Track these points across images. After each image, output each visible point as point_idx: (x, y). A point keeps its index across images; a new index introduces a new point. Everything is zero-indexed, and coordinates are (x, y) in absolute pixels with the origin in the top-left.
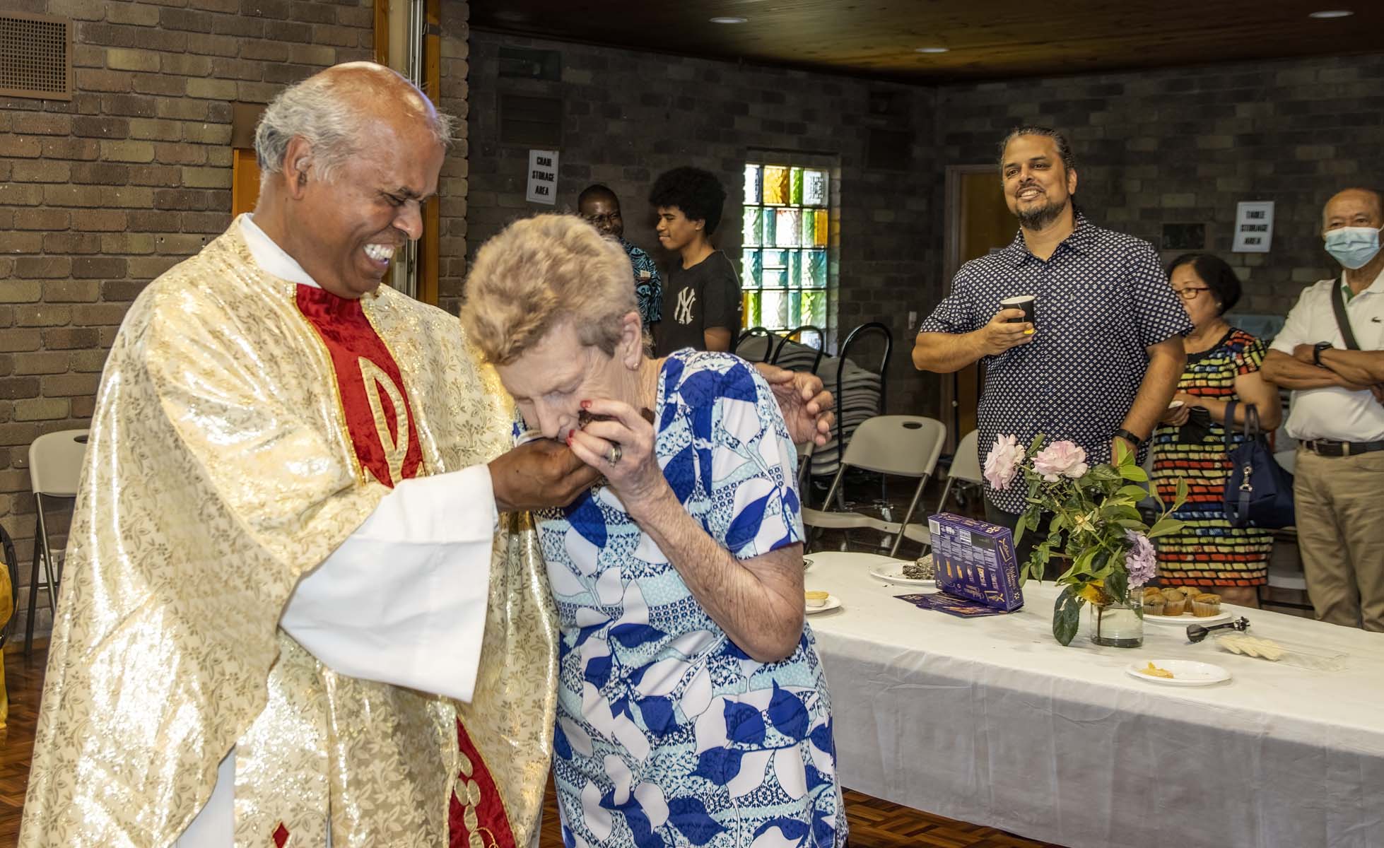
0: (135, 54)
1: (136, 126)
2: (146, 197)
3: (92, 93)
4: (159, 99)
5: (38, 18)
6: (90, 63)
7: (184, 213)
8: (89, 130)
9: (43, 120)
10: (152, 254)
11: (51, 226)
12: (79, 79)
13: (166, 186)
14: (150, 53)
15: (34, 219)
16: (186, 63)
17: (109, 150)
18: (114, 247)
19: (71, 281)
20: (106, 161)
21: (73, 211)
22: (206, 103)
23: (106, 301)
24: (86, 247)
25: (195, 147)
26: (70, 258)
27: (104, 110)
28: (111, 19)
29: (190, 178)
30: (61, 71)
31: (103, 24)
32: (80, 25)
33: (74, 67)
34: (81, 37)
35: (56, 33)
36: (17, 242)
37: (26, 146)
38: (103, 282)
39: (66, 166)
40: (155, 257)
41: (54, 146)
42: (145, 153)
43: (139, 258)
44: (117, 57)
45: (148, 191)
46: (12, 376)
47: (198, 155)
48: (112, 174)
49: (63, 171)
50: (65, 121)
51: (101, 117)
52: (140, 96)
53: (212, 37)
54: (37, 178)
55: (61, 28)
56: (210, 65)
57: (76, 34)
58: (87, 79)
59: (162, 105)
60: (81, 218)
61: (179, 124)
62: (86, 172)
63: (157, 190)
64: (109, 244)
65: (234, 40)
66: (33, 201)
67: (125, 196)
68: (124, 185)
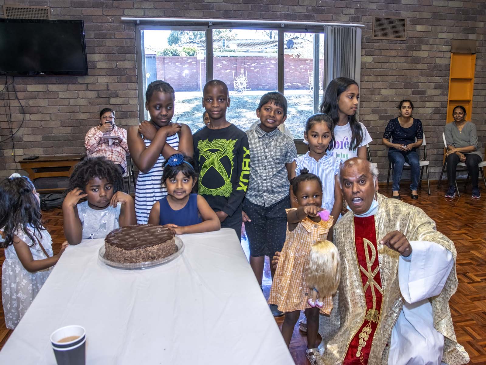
0: (424, 27)
1: (423, 47)
2: (425, 66)
3: (412, 38)
4: (430, 39)
5: (398, 18)
6: (411, 29)
7: (436, 71)
8: (411, 48)
9: (398, 46)
10: (426, 82)
11: (399, 75)
12: (408, 34)
13: (431, 63)
14: (428, 26)
15: (395, 73)
16: (439, 29)
17: (415, 54)
18: (416, 80)
19: (404, 89)
20: (415, 57)
21: (405, 70)
22: (444, 40)
23: (413, 95)
24: (408, 80)
25: (440, 52)
26: (404, 83)
27: (415, 43)
28: (418, 17)
29: (438, 61)
30: (403, 32)
31: (416, 18)
32: (409, 19)
33: (407, 31)
34: (409, 22)
35: (402, 22)
36: (389, 79)
37: (393, 53)
38: (412, 90)
39: (404, 58)
40: (427, 83)
41: (400, 53)
42: (425, 54)
43: (423, 83)
44: (419, 28)
45: (426, 65)
46: (387, 114)
47: (441, 55)
48: (416, 60)
49: (403, 59)
50: (404, 46)
51: (414, 44)
52: (425, 38)
53: (447, 21)
54: (396, 62)
55: (404, 20)
56: (446, 29)
57: (408, 22)
58: (410, 34)
59: (431, 41)
60: (407, 72)
61: (436, 46)
62: (409, 60)
63: (428, 64)
64: (415, 80)
65: (453, 21)
66: (394, 68)
67: (419, 66)
68: (419, 63)
